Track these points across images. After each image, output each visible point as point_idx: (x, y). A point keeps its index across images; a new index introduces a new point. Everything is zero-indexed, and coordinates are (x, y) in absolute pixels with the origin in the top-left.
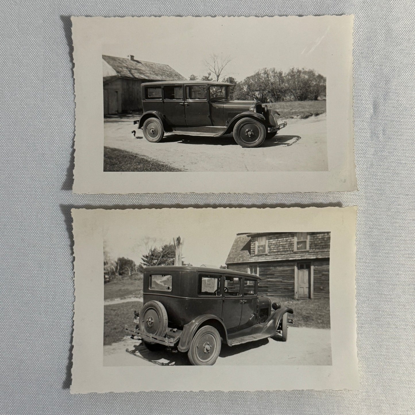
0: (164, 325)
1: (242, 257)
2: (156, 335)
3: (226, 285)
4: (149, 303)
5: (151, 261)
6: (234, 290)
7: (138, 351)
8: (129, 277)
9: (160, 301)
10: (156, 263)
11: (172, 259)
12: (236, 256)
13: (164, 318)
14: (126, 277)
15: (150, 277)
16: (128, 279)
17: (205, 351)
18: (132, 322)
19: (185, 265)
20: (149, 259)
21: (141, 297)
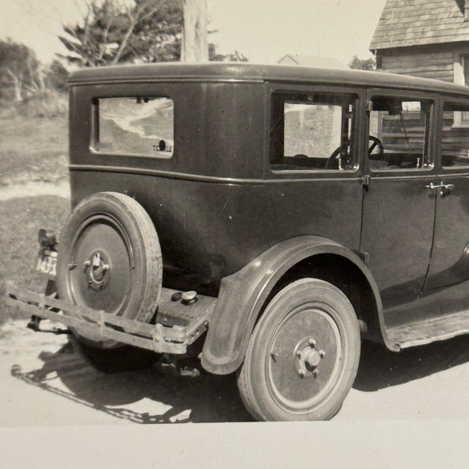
0: (149, 279)
1: (433, 22)
2: (120, 314)
3: (374, 130)
4: (93, 200)
5: (93, 47)
6: (407, 146)
7: (54, 374)
8: (16, 107)
9: (130, 194)
10: (115, 54)
11: (171, 39)
12: (411, 19)
13: (149, 254)
14: (6, 107)
15: (93, 108)
16: (12, 117)
17: (303, 370)
18: (33, 272)
19: (220, 58)
20: (86, 38)
21: (62, 178)
